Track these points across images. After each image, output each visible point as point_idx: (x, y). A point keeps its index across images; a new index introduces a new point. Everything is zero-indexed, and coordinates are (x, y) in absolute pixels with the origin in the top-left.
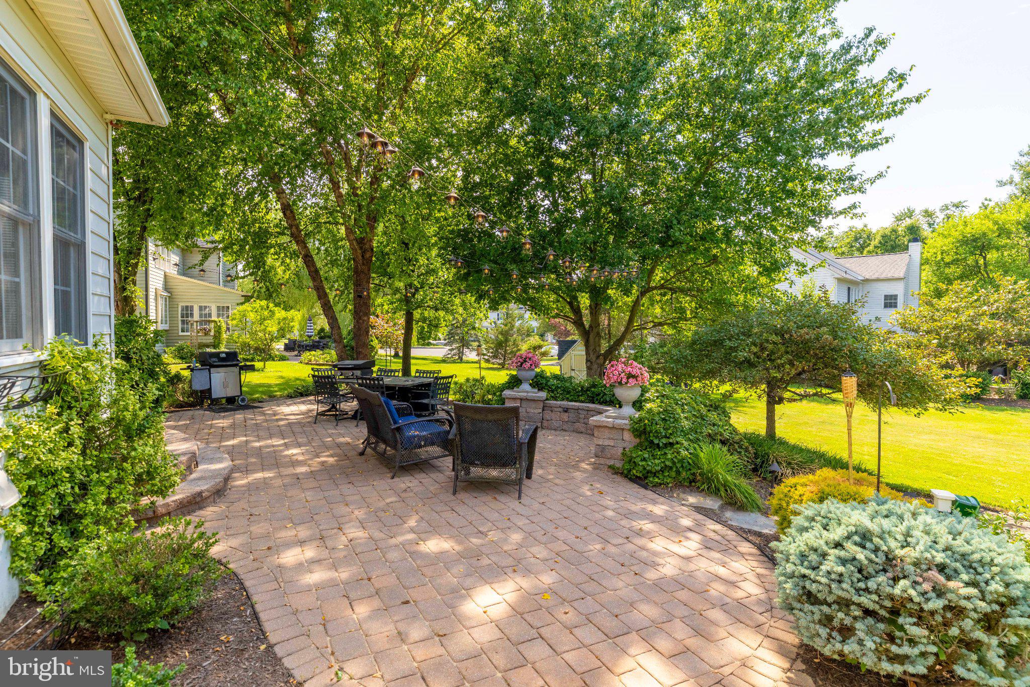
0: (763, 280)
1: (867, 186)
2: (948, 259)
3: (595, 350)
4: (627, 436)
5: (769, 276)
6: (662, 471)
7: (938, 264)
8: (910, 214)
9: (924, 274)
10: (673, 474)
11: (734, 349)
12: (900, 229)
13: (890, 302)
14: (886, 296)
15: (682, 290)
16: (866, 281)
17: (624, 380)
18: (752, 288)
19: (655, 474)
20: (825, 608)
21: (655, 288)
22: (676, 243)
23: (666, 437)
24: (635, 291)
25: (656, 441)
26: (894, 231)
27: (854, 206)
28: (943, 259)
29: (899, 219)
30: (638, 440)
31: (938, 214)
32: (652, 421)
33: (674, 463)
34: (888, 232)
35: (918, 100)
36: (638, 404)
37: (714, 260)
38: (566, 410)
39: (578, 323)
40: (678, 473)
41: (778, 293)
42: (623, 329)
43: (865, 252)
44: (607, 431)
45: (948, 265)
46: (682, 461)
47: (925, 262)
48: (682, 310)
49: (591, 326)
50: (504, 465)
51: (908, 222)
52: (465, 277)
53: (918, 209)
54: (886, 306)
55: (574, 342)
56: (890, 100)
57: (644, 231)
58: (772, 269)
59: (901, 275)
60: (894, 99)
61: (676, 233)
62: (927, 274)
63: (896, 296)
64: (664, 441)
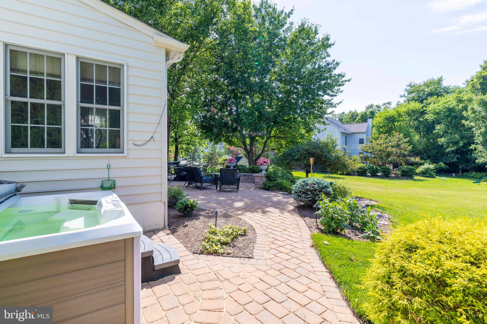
0: (307, 134)
1: (337, 106)
2: (381, 125)
3: (252, 159)
4: (264, 179)
5: (308, 133)
6: (273, 186)
7: (377, 127)
8: (371, 106)
9: (373, 131)
10: (276, 187)
11: (295, 156)
12: (368, 112)
13: (361, 141)
14: (360, 139)
15: (281, 138)
16: (353, 133)
17: (263, 163)
18: (302, 137)
19: (271, 187)
20: (298, 193)
21: (272, 137)
22: (278, 123)
23: (274, 178)
24: (265, 138)
25: (272, 179)
26: (366, 113)
27: (333, 112)
28: (379, 125)
29: (367, 108)
30: (267, 180)
31: (382, 107)
32: (271, 174)
33: (276, 184)
34: (363, 113)
35: (349, 81)
36: (267, 171)
37: (291, 128)
38: (245, 176)
39: (246, 149)
40: (277, 187)
41: (312, 139)
42: (260, 152)
43: (355, 121)
44: (258, 177)
45: (381, 127)
46: (278, 183)
47: (373, 126)
48: (281, 144)
49: (250, 150)
50: (233, 184)
51: (370, 110)
52: (206, 133)
53: (375, 104)
54: (360, 143)
55: (242, 157)
56: (341, 80)
57: (268, 119)
58: (309, 131)
59: (365, 131)
60: (342, 80)
61: (278, 120)
62: (374, 130)
63: (363, 139)
64: (274, 179)
